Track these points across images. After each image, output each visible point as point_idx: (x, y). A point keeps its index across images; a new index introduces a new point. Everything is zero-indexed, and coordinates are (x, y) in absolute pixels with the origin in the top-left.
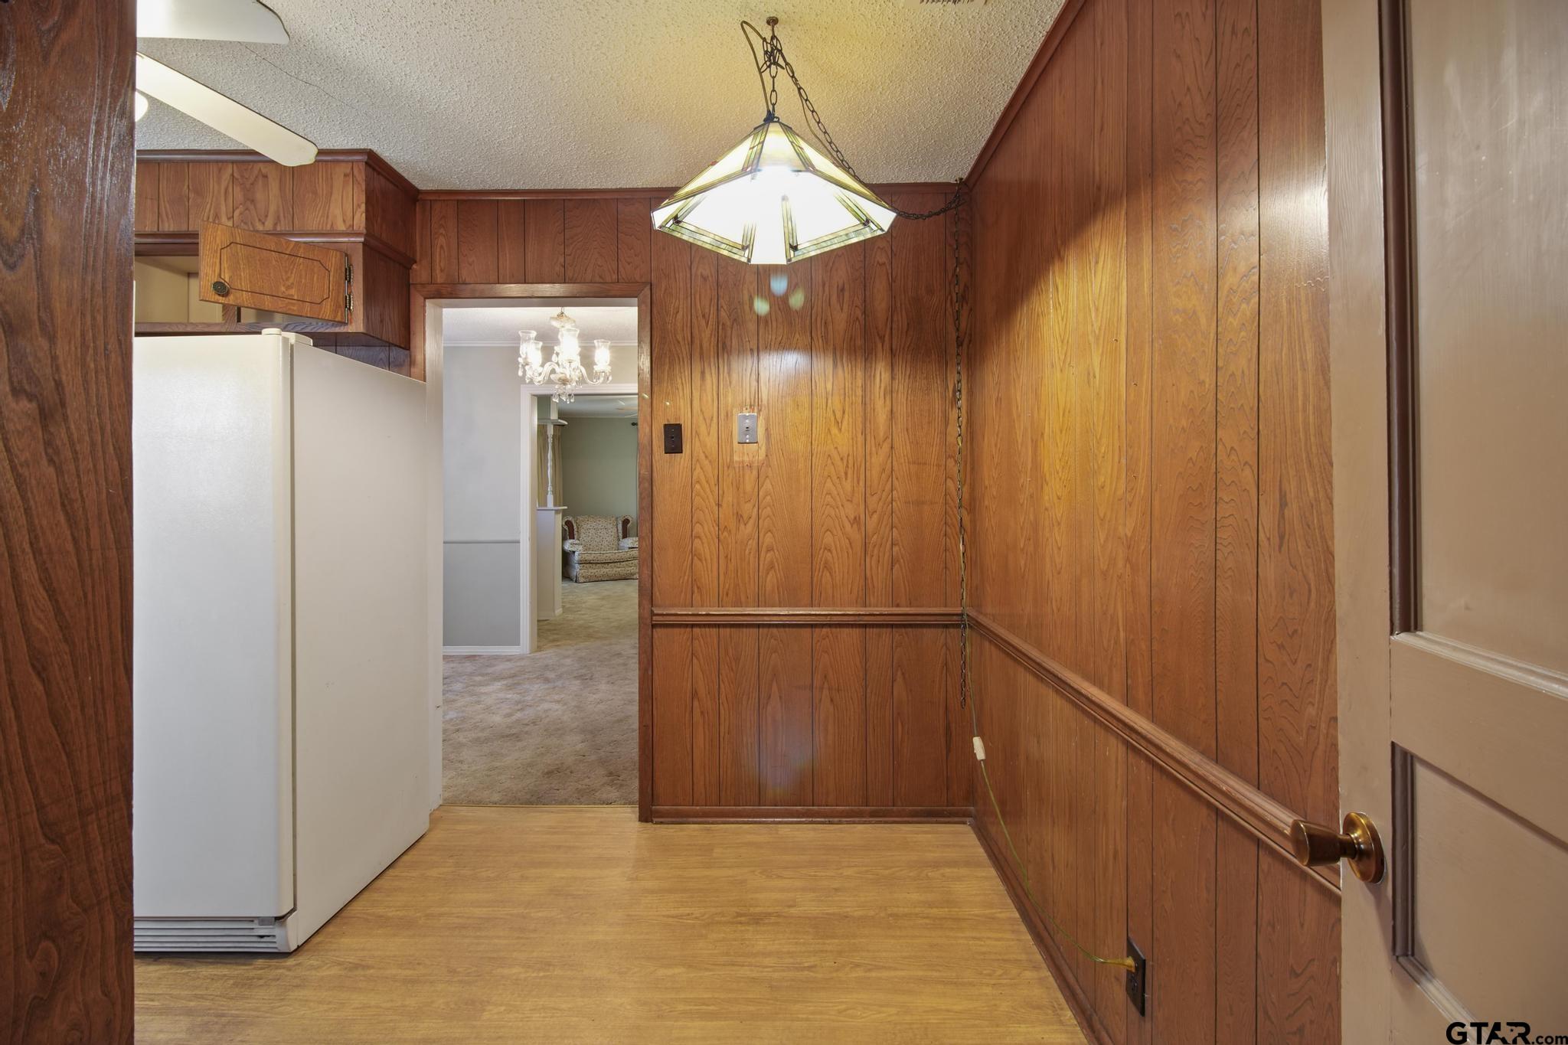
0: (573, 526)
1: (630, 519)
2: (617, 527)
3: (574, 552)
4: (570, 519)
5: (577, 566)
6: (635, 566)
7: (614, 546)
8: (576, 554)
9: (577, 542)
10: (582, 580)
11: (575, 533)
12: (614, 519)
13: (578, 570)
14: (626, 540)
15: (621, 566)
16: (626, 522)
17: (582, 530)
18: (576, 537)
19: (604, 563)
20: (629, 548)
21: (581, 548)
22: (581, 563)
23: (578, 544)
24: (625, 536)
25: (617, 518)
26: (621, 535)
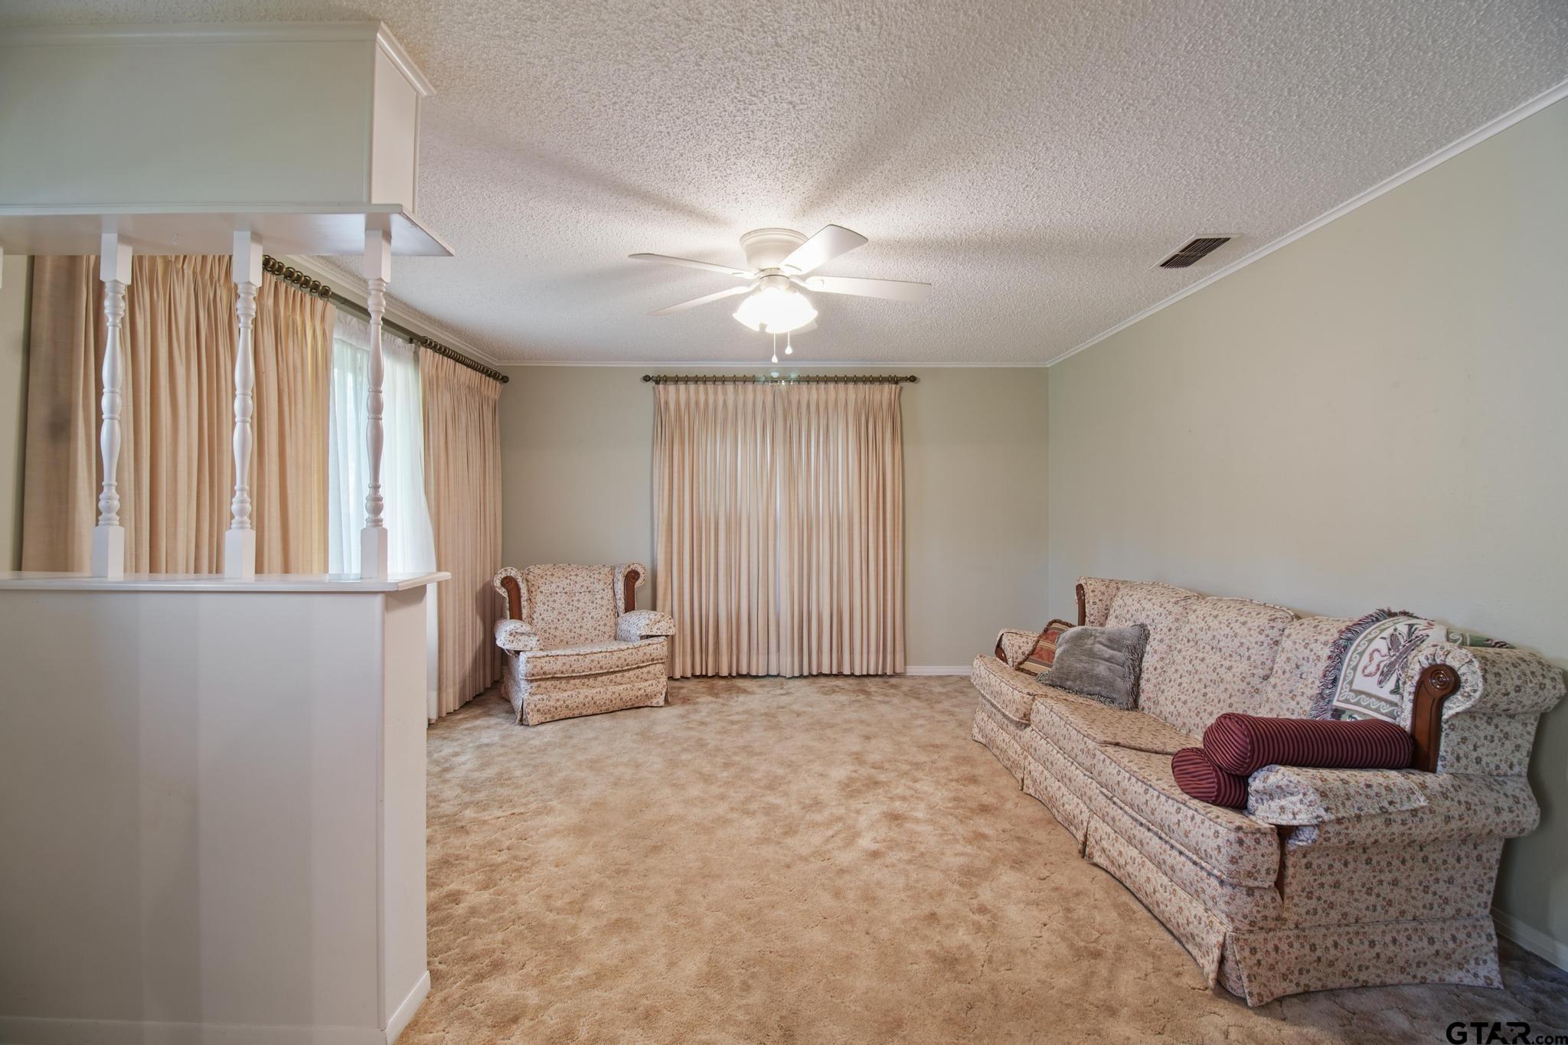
0: (518, 589)
1: (640, 570)
2: (613, 588)
3: (518, 653)
4: (513, 572)
5: (523, 685)
6: (656, 677)
7: (607, 629)
8: (523, 657)
9: (526, 628)
10: (533, 718)
11: (524, 603)
12: (607, 570)
13: (526, 696)
14: (633, 617)
15: (625, 679)
16: (632, 577)
17: (539, 598)
18: (525, 612)
19: (586, 676)
20: (642, 637)
21: (533, 642)
22: (537, 678)
23: (529, 635)
24: (630, 607)
25: (613, 568)
26: (621, 604)
